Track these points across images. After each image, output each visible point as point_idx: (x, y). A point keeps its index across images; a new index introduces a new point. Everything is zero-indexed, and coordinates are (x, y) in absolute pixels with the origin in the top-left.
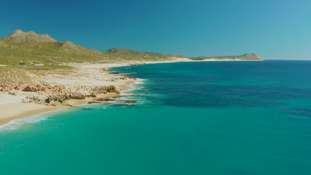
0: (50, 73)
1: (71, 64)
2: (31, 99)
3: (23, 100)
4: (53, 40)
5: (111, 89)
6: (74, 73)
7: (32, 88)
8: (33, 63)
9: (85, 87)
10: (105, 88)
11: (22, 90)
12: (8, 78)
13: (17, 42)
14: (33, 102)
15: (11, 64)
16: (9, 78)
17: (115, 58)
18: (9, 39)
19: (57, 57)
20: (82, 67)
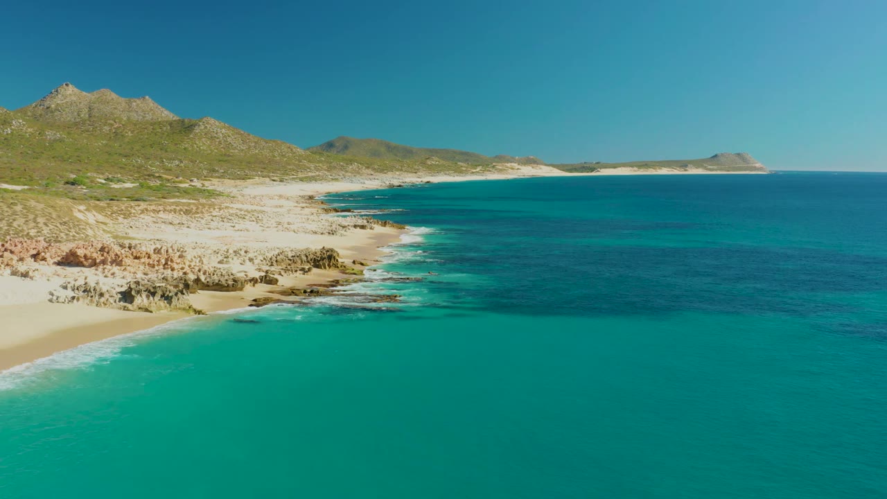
0: (147, 210)
1: (216, 183)
2: (76, 291)
3: (52, 295)
4: (166, 115)
5: (326, 259)
6: (220, 209)
7: (85, 256)
8: (104, 181)
9: (246, 252)
10: (307, 256)
11: (55, 263)
12: (15, 224)
13: (62, 119)
14: (81, 299)
15: (40, 184)
16: (19, 226)
17: (342, 166)
18: (40, 110)
19: (177, 162)
20: (246, 191)
